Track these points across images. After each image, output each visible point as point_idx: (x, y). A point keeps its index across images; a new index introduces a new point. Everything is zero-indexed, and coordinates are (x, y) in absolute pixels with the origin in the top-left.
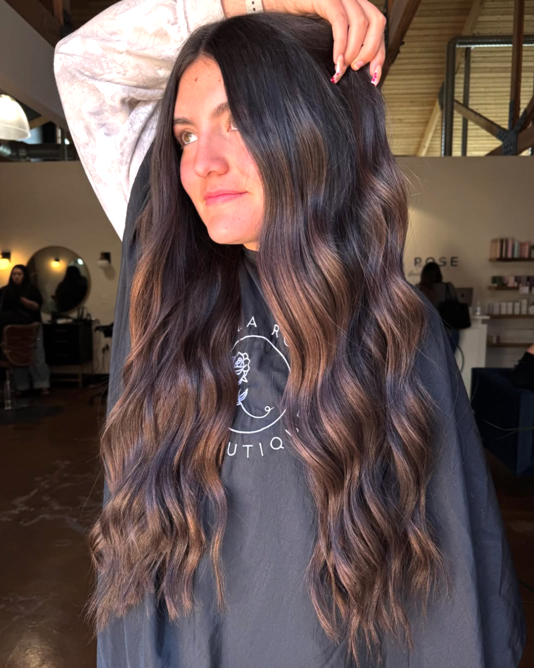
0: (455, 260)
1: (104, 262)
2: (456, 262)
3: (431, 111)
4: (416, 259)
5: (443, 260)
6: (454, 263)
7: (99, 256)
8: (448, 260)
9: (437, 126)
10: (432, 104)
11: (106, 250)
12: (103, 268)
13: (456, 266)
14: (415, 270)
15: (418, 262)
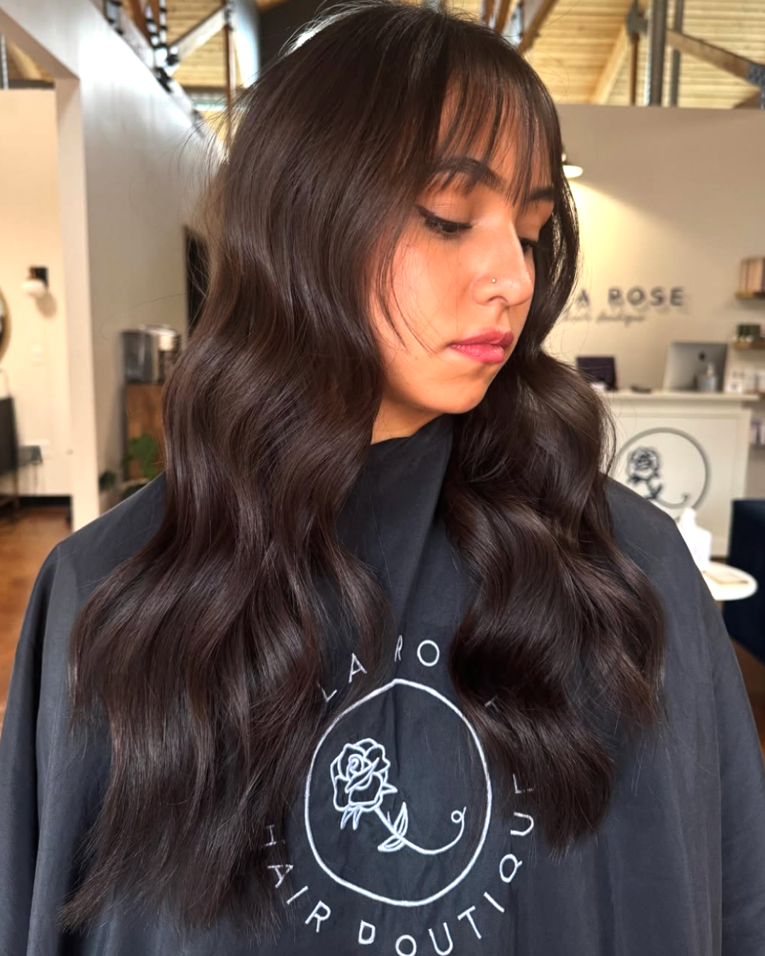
0: (678, 293)
1: (37, 285)
2: (680, 297)
3: (611, 47)
4: (611, 291)
5: (658, 294)
6: (677, 300)
7: (26, 273)
8: (667, 294)
9: (620, 73)
10: (614, 34)
11: (39, 263)
12: (32, 295)
13: (679, 304)
14: (610, 310)
15: (614, 296)
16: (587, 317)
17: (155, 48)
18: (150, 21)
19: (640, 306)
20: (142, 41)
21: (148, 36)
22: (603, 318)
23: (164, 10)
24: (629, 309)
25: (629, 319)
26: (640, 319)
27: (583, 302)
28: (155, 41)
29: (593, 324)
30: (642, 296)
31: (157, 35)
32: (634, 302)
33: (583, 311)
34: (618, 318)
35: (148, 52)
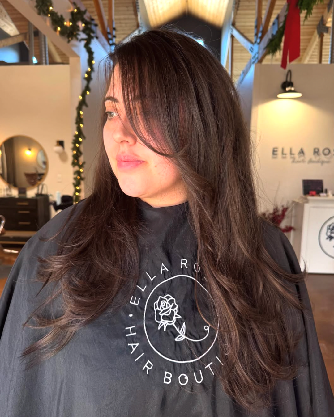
1: (59, 148)
4: (315, 149)
7: (55, 143)
11: (61, 139)
12: (57, 152)
14: (314, 158)
15: (316, 152)
16: (303, 161)
17: (111, 45)
18: (109, 33)
19: (328, 156)
20: (105, 42)
21: (108, 40)
22: (311, 161)
23: (114, 29)
24: (323, 158)
25: (323, 162)
26: (328, 162)
27: (302, 154)
28: (111, 42)
29: (306, 164)
30: (329, 151)
31: (112, 39)
32: (325, 155)
33: (302, 158)
34: (318, 162)
35: (108, 47)
